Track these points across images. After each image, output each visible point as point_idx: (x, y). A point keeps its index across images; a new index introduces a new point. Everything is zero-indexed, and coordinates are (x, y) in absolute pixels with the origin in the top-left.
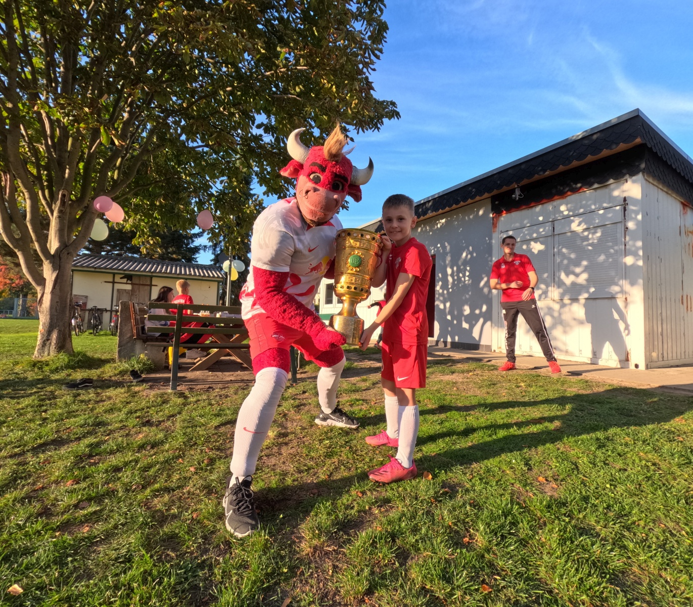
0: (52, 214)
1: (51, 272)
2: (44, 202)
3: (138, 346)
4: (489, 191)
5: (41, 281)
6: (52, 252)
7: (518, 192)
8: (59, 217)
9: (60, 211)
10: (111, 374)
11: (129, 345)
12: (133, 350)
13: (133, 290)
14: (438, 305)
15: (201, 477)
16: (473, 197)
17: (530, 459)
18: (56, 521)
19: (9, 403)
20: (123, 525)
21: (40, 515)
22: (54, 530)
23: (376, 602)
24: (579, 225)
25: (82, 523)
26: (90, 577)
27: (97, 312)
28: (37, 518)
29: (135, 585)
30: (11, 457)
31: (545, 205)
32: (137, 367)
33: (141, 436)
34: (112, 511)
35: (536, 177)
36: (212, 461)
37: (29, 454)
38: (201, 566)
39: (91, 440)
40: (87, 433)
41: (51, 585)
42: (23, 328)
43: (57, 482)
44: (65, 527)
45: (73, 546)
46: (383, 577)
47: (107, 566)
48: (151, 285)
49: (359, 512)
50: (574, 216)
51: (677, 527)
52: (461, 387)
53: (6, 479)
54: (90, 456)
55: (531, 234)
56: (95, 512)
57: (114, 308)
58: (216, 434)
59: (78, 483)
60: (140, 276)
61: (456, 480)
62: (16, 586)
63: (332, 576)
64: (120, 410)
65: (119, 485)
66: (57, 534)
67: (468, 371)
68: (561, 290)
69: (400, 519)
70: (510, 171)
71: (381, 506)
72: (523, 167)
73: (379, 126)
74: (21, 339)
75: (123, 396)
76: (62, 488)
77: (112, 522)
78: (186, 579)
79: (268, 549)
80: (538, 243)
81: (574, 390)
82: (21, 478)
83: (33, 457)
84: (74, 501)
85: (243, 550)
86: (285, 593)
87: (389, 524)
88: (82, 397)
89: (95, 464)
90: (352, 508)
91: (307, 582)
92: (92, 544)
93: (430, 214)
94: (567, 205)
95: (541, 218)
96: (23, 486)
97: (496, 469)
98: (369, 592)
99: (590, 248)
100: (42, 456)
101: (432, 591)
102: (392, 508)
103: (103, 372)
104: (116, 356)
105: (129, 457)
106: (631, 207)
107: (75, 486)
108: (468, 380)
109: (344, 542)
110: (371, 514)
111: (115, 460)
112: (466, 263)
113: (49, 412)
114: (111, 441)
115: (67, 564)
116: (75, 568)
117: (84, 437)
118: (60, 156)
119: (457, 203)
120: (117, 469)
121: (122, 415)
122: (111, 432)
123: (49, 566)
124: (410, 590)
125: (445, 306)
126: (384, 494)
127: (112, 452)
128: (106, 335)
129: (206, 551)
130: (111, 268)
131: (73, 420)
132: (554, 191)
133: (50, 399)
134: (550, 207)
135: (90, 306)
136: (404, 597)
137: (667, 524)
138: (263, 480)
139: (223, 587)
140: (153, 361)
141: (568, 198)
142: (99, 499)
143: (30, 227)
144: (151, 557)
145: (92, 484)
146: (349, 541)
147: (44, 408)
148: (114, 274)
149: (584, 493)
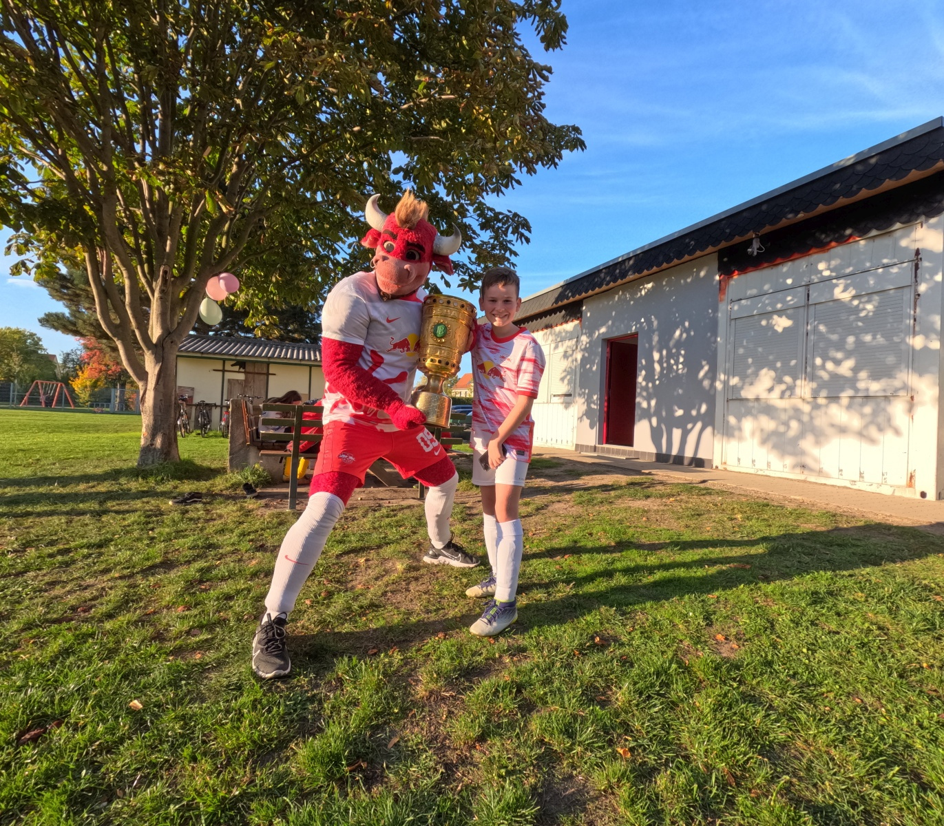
0: (153, 295)
1: (153, 365)
2: (143, 280)
3: (252, 454)
4: (714, 245)
5: (143, 376)
6: (154, 340)
7: (756, 245)
8: (161, 298)
9: (162, 291)
10: (222, 487)
11: (242, 452)
12: (246, 459)
13: (246, 380)
14: (640, 403)
15: (317, 612)
16: (691, 253)
17: (715, 613)
18: (170, 646)
19: (114, 519)
20: (234, 654)
21: (153, 638)
22: (168, 655)
23: (487, 749)
24: (844, 291)
25: (194, 650)
26: (203, 701)
27: (205, 408)
28: (150, 641)
29: (245, 711)
30: (121, 578)
31: (797, 262)
32: (251, 479)
33: (254, 562)
34: (223, 640)
35: (784, 222)
36: (330, 595)
37: (139, 577)
38: (312, 700)
39: (201, 564)
40: (198, 556)
41: (167, 704)
42: (122, 425)
43: (168, 607)
44: (177, 652)
45: (186, 671)
46: (499, 726)
47: (218, 692)
48: (268, 374)
49: (487, 659)
50: (837, 278)
51: (877, 704)
52: (653, 516)
53: (118, 601)
54: (201, 582)
55: (773, 304)
56: (206, 640)
57: (225, 403)
58: (337, 564)
59: (189, 609)
60: (254, 362)
61: (612, 633)
62: (136, 702)
63: (446, 721)
64: (232, 531)
65: (230, 614)
66: (171, 658)
67: (669, 496)
68: (814, 385)
69: (532, 670)
70: (745, 214)
71: (514, 655)
72: (764, 207)
73: (557, 160)
74: (121, 441)
75: (235, 514)
76: (174, 614)
77: (224, 651)
78: (295, 711)
79: (380, 688)
80: (784, 318)
81: (810, 526)
82: (133, 601)
83: (143, 579)
84: (185, 628)
85: (355, 688)
86: (393, 733)
87: (518, 675)
88: (191, 515)
89: (206, 590)
90: (480, 655)
91: (418, 725)
92: (205, 671)
93: (631, 277)
94: (828, 261)
95: (789, 281)
96: (135, 609)
97: (666, 623)
98: (482, 738)
99: (860, 324)
100: (151, 579)
101: (550, 744)
102: (526, 657)
103: (213, 485)
104: (228, 464)
105: (242, 585)
106: (925, 264)
107: (187, 613)
108: (665, 508)
109: (464, 690)
110: (501, 663)
111: (227, 587)
112: (679, 344)
113: (157, 531)
114: (222, 566)
115: (181, 687)
116: (189, 691)
117: (194, 560)
118: (160, 224)
119: (669, 260)
120: (229, 597)
121: (235, 538)
122: (222, 556)
123: (164, 687)
124: (526, 741)
125: (649, 404)
126: (520, 642)
127: (223, 579)
128: (216, 436)
129: (317, 686)
130: (220, 353)
131: (181, 541)
132: (809, 242)
133: (156, 516)
134: (802, 264)
135: (196, 400)
136: (518, 747)
137: (865, 699)
138: (384, 618)
139: (331, 721)
140: (269, 472)
141: (833, 251)
142: (210, 627)
143: (129, 312)
144: (261, 687)
145: (203, 611)
146: (471, 689)
147: (151, 526)
148: (224, 360)
149: (770, 658)
